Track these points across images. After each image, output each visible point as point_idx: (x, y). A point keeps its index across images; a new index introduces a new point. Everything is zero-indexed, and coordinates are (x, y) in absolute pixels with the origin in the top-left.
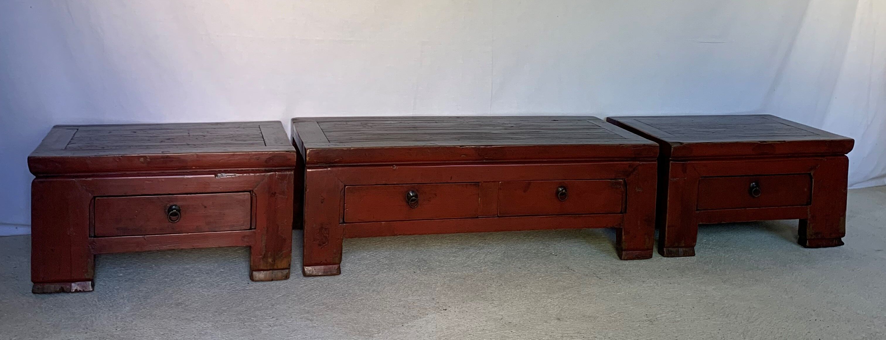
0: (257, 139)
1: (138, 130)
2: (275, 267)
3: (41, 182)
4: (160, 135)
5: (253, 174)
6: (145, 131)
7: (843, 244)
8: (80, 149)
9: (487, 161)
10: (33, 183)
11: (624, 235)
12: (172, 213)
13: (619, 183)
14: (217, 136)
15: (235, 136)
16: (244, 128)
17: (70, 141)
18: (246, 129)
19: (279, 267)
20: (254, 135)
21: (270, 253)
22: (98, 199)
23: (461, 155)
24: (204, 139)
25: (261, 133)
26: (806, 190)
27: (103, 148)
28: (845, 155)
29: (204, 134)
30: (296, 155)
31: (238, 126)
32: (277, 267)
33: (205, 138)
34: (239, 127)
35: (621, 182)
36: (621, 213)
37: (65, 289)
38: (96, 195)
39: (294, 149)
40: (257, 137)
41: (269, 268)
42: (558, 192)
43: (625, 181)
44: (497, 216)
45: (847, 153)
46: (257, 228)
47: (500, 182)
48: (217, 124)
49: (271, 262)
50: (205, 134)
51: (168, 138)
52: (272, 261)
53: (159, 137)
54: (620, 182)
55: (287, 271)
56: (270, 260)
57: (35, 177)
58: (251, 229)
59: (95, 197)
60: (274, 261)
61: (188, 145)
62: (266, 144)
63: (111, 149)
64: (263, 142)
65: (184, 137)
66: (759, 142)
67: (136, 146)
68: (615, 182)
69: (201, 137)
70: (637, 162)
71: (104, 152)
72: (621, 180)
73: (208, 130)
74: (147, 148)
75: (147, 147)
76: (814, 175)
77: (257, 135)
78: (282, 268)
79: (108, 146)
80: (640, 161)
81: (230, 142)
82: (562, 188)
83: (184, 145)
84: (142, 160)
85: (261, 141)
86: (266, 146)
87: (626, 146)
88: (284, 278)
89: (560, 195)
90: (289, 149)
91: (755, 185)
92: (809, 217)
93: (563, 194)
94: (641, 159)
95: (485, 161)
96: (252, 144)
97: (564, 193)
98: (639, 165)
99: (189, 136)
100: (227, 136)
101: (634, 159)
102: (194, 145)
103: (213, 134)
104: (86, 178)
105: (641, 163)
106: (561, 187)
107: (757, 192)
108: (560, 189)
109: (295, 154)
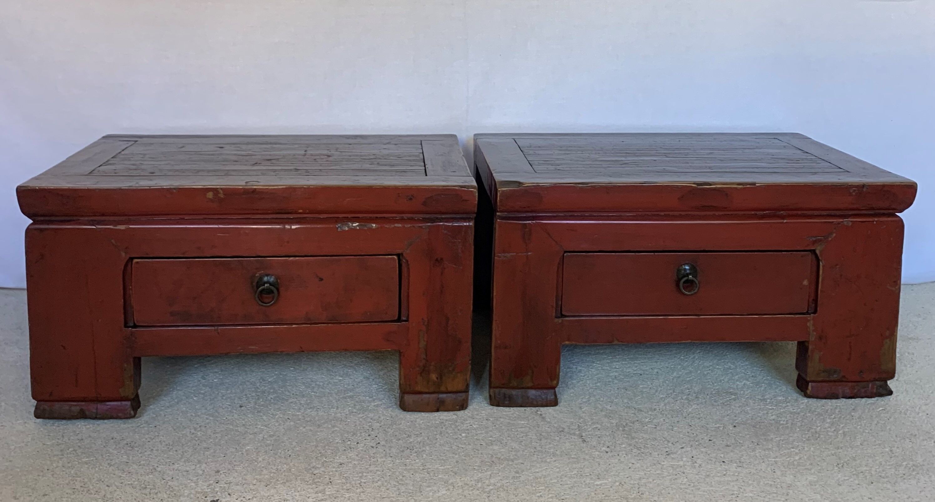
0: (412, 163)
1: (228, 144)
2: (443, 389)
3: (41, 230)
4: (257, 153)
5: (400, 225)
6: (238, 146)
7: (890, 393)
8: (115, 174)
10: (28, 231)
12: (263, 290)
14: (350, 156)
15: (378, 157)
16: (396, 144)
17: (108, 161)
18: (399, 145)
19: (450, 389)
20: (410, 156)
21: (433, 363)
22: (137, 262)
24: (327, 161)
25: (423, 153)
26: (806, 283)
27: (153, 173)
28: (897, 214)
29: (329, 153)
30: (477, 194)
31: (387, 141)
32: (447, 389)
33: (330, 159)
34: (388, 143)
37: (87, 413)
38: (134, 256)
39: (474, 183)
40: (414, 160)
41: (432, 390)
45: (901, 211)
46: (410, 319)
48: (356, 137)
49: (435, 379)
50: (333, 152)
51: (269, 157)
52: (437, 378)
53: (253, 157)
55: (463, 395)
56: (434, 376)
57: (31, 221)
58: (399, 320)
59: (132, 259)
60: (440, 376)
61: (297, 170)
62: (427, 174)
63: (165, 175)
64: (424, 168)
65: (297, 156)
66: (694, 184)
67: (209, 171)
69: (322, 157)
71: (151, 180)
73: (338, 146)
74: (226, 175)
75: (227, 173)
76: (820, 252)
77: (416, 156)
78: (455, 390)
79: (161, 170)
81: (367, 166)
83: (291, 170)
84: (210, 195)
85: (421, 166)
86: (426, 175)
88: (458, 407)
90: (466, 182)
91: (689, 269)
92: (812, 338)
96: (404, 171)
99: (305, 155)
100: (364, 157)
102: (307, 171)
103: (344, 154)
104: (115, 226)
107: (690, 284)
109: (475, 190)
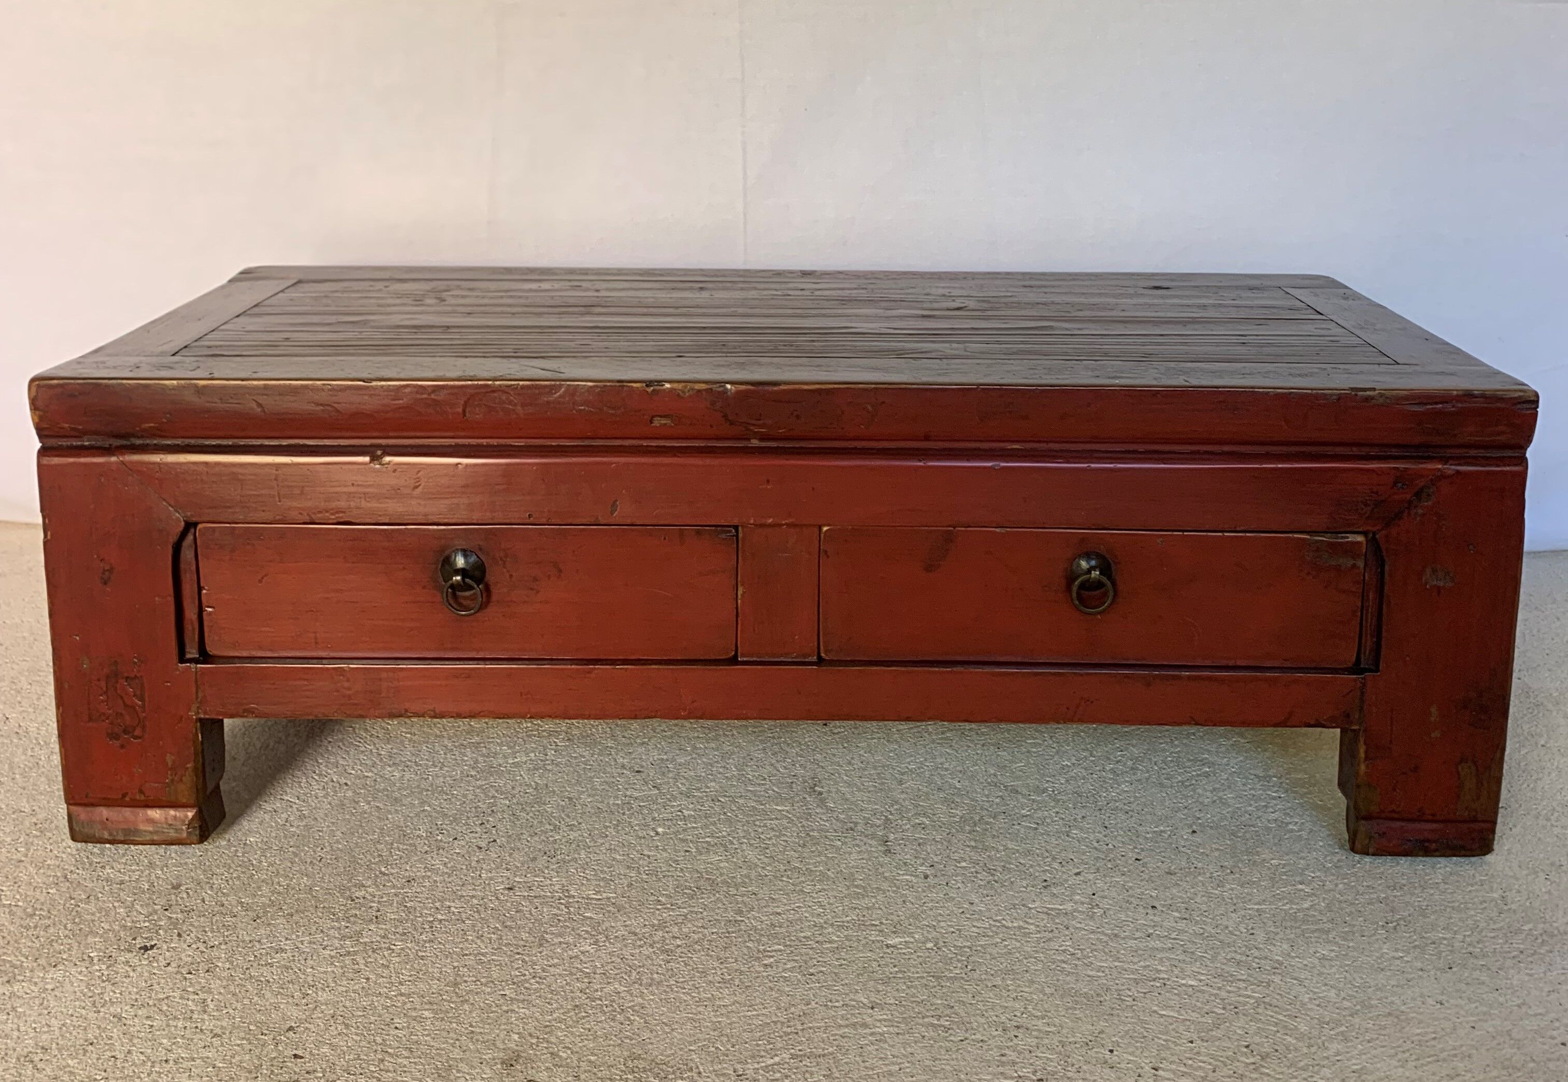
9: (763, 444)
11: (1366, 758)
13: (1350, 550)
23: (653, 417)
35: (1359, 543)
36: (1356, 669)
42: (1071, 578)
43: (1373, 541)
44: (815, 659)
47: (825, 529)
54: (1353, 543)
68: (1330, 545)
70: (1429, 466)
72: (1360, 538)
80: (1445, 460)
82: (1093, 563)
87: (1381, 395)
89: (1082, 586)
93: (1088, 586)
94: (1449, 452)
95: (755, 443)
97: (1099, 585)
98: (1443, 476)
101: (1423, 451)
105: (1451, 468)
106: (1088, 556)
108: (1084, 564)
